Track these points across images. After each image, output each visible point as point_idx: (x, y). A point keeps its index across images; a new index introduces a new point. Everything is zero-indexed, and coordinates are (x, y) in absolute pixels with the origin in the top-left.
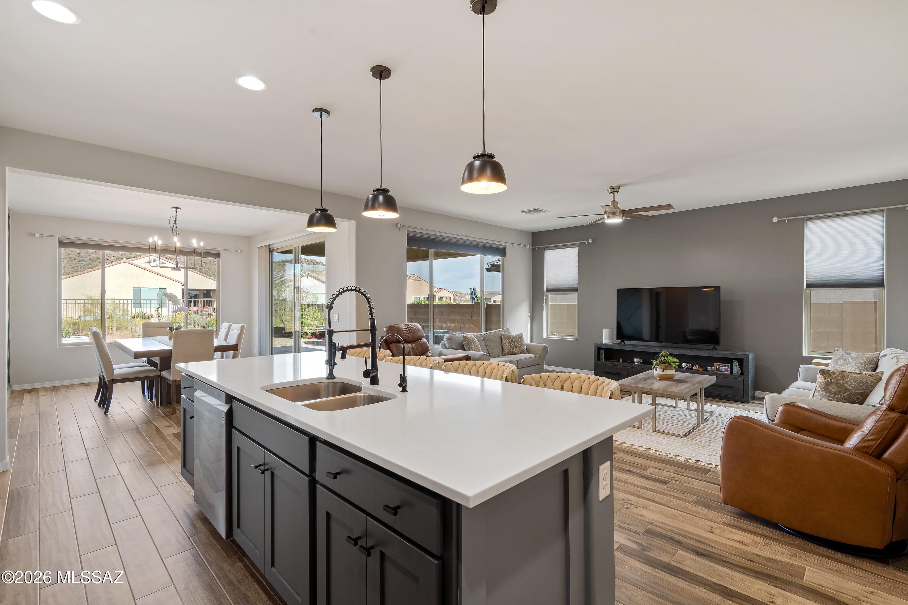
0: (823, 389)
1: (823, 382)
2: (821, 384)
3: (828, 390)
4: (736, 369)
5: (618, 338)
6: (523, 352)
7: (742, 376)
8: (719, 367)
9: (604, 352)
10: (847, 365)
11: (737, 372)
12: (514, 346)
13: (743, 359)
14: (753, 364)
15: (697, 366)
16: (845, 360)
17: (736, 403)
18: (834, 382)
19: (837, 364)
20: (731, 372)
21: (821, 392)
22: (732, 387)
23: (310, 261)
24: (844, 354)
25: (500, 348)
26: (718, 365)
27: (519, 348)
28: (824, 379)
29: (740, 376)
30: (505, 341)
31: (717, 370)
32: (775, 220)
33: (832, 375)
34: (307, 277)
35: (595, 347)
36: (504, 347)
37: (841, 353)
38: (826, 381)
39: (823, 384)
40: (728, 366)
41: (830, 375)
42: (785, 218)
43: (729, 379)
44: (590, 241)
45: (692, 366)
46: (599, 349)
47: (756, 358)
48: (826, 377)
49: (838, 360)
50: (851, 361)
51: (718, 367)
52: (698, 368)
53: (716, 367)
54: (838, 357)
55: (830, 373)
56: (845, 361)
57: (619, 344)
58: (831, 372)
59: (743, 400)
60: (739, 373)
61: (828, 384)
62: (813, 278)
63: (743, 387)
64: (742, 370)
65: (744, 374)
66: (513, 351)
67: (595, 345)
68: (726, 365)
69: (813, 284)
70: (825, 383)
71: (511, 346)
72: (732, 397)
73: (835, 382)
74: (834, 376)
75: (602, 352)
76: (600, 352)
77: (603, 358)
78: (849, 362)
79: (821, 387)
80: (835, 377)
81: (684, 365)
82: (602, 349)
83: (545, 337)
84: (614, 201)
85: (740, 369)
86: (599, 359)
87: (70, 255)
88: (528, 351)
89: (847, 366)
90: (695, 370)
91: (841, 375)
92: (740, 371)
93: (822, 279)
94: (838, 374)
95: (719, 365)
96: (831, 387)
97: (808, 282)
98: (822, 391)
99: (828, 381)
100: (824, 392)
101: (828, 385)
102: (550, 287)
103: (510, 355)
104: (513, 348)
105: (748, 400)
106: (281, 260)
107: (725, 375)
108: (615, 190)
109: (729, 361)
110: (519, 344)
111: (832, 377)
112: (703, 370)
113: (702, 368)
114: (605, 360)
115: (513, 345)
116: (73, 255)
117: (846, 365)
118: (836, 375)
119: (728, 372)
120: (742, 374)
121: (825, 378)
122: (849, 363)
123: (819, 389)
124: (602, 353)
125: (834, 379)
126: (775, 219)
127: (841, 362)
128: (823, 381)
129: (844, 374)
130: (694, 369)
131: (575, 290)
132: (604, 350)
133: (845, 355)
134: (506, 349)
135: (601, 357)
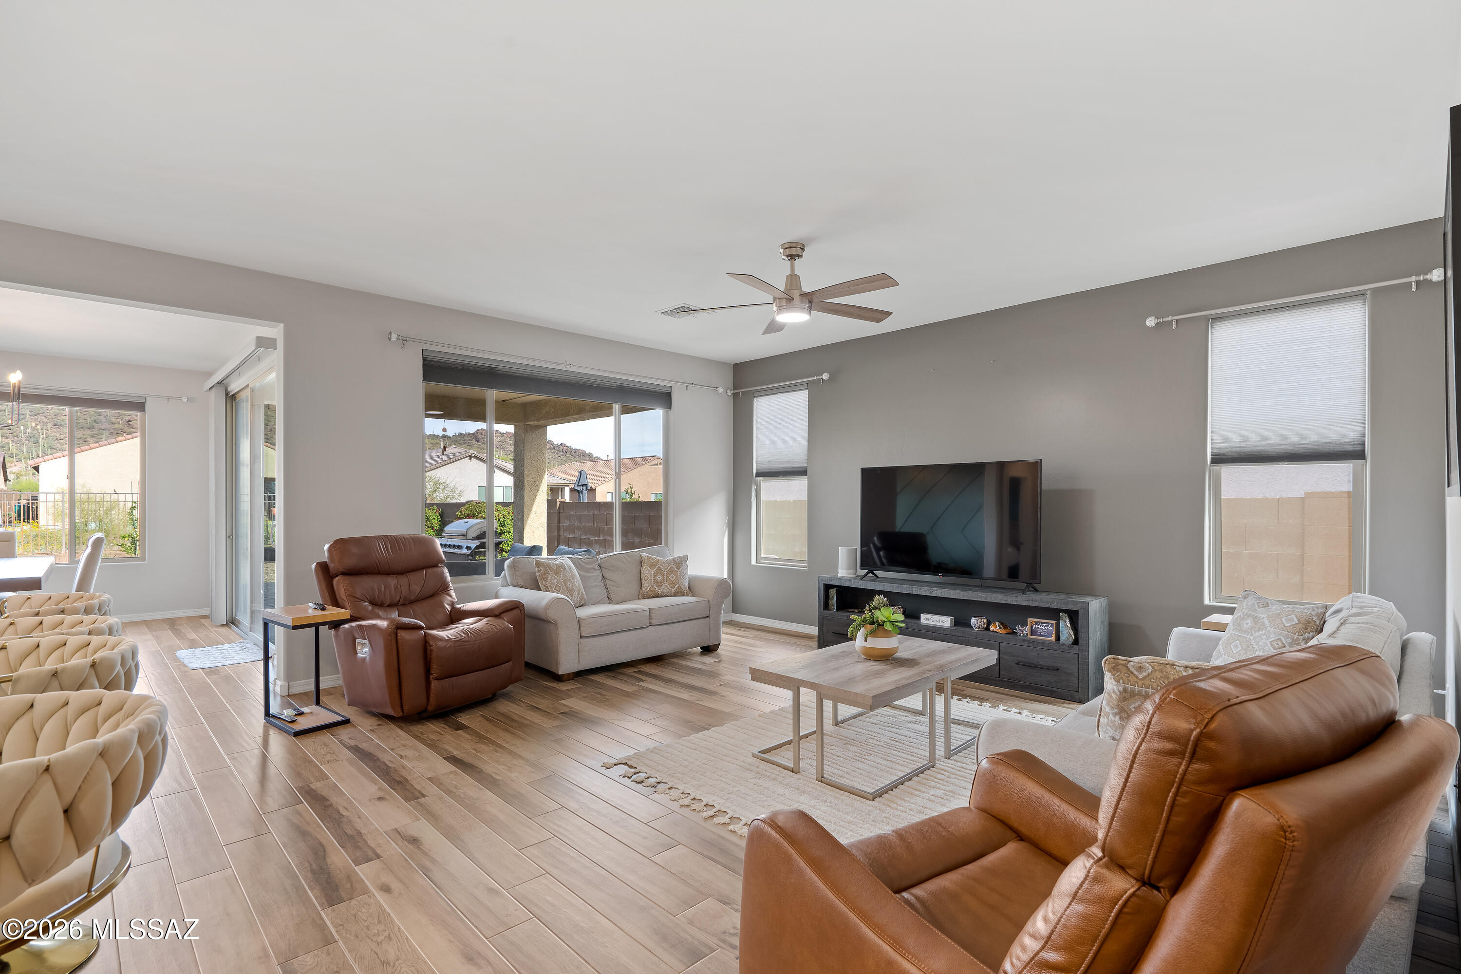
0: (1116, 711)
1: (1115, 692)
2: (1111, 696)
3: (1127, 712)
4: (1067, 633)
5: (863, 566)
6: (679, 593)
7: (1076, 647)
8: (1037, 626)
9: (836, 593)
10: (1259, 631)
11: (1067, 637)
12: (663, 581)
13: (1078, 611)
14: (1103, 622)
15: (997, 623)
16: (1256, 620)
17: (1064, 703)
18: (1140, 693)
19: (1239, 628)
20: (1058, 638)
21: (1111, 717)
22: (1058, 669)
23: (505, 436)
24: (1256, 606)
25: (635, 586)
26: (1034, 623)
27: (673, 584)
28: (1115, 683)
29: (1073, 647)
30: (646, 571)
31: (1033, 632)
32: (1150, 322)
33: (1136, 673)
34: (470, 459)
35: (819, 583)
36: (644, 582)
37: (1249, 604)
38: (1121, 689)
39: (1114, 696)
40: (1052, 624)
41: (1132, 672)
42: (1170, 318)
43: (1051, 652)
44: (825, 376)
45: (989, 623)
46: (828, 587)
47: (1112, 610)
48: (1122, 678)
49: (1243, 619)
50: (1266, 622)
51: (1034, 626)
52: (998, 628)
53: (1032, 627)
54: (1243, 613)
55: (1131, 669)
56: (1256, 623)
57: (863, 578)
58: (1133, 666)
59: (1077, 697)
60: (1071, 640)
61: (1124, 697)
62: (1223, 443)
63: (1077, 669)
64: (1076, 634)
65: (1080, 642)
66: (660, 591)
67: (820, 580)
68: (1049, 623)
69: (1225, 455)
70: (1118, 693)
71: (656, 582)
72: (1056, 690)
73: (1143, 693)
74: (1140, 676)
75: (833, 592)
76: (830, 593)
77: (833, 606)
78: (1263, 623)
79: (1111, 705)
80: (1144, 678)
81: (973, 621)
82: (832, 586)
83: (753, 562)
84: (793, 274)
85: (1072, 632)
86: (826, 606)
87: (114, 424)
88: (691, 590)
89: (1257, 634)
90: (994, 631)
91: (1158, 674)
92: (1073, 636)
93: (1242, 444)
94: (1150, 670)
95: (1037, 623)
96: (1133, 705)
97: (1215, 451)
98: (1115, 714)
99: (1125, 690)
100: (1117, 717)
101: (1124, 700)
102: (765, 467)
103: (653, 597)
104: (659, 584)
105: (1086, 697)
106: (457, 434)
107: (1044, 643)
108: (793, 251)
109: (1053, 614)
110: (672, 577)
111: (1136, 680)
112: (1008, 631)
113: (1005, 627)
114: (837, 610)
115: (659, 578)
116: (119, 423)
117: (1255, 632)
118: (1145, 674)
119: (1053, 639)
120: (1076, 642)
121: (1118, 682)
122: (1262, 627)
123: (1108, 709)
124: (832, 595)
125: (1140, 683)
126: (1150, 319)
127: (1247, 624)
128: (1115, 687)
129: (1167, 672)
130: (991, 629)
131: (801, 472)
132: (835, 589)
133: (1257, 608)
134: (647, 587)
135: (830, 602)
